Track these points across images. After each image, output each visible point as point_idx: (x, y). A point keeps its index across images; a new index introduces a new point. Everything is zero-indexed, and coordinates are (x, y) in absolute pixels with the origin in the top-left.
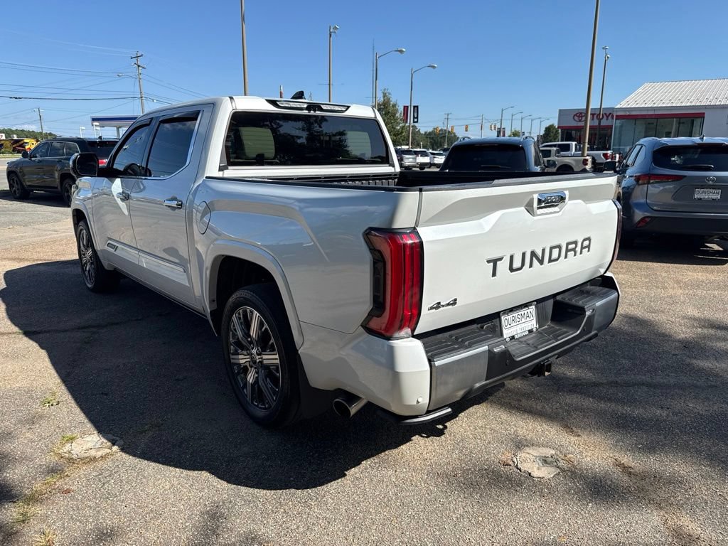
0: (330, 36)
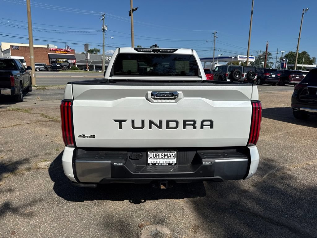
0: (303, 14)
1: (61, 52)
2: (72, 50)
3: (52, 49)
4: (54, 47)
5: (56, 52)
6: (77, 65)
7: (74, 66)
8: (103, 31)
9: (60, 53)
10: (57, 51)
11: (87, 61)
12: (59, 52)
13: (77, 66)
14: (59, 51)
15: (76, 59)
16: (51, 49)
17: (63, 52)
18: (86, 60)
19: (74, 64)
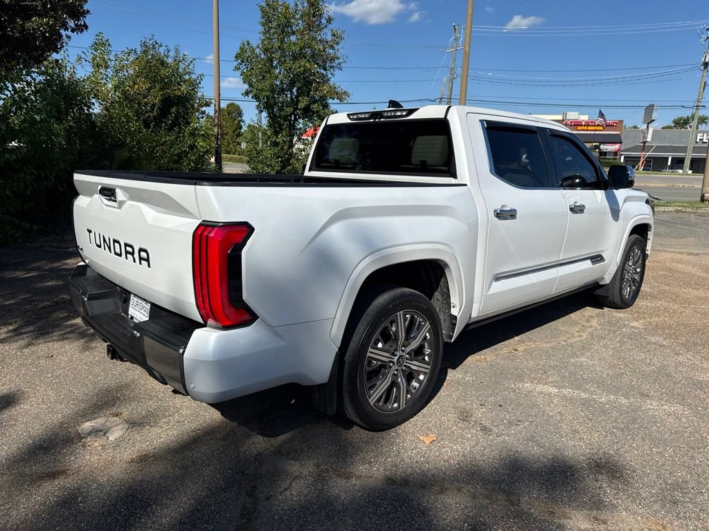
1: (589, 128)
2: (616, 123)
3: (571, 122)
4: (577, 118)
5: (579, 128)
6: (622, 158)
7: (616, 159)
8: (702, 68)
9: (587, 130)
10: (582, 125)
11: (644, 147)
12: (586, 128)
13: (622, 160)
14: (585, 125)
15: (621, 143)
16: (569, 122)
17: (593, 128)
18: (643, 144)
19: (615, 153)
